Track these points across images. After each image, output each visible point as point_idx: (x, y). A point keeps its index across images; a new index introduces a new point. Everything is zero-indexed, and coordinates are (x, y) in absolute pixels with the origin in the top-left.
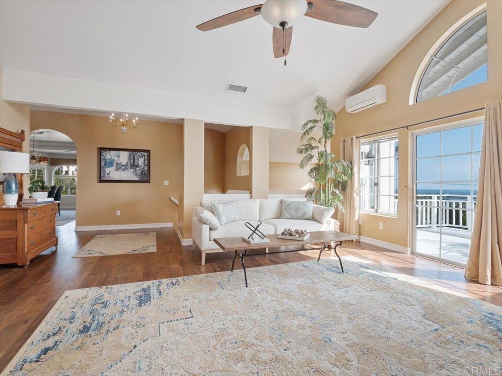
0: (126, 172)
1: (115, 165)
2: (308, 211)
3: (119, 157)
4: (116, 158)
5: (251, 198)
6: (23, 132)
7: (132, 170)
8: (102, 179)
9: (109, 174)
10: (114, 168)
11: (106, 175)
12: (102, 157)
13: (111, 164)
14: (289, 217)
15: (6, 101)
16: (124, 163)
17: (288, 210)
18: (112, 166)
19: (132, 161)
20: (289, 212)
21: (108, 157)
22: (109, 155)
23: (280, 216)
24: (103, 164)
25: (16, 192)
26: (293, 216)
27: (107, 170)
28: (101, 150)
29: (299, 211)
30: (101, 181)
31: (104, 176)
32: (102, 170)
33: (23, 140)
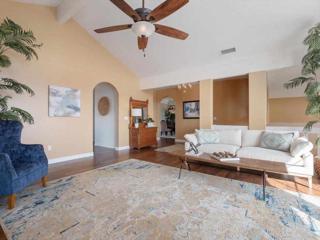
0: (195, 113)
1: (189, 110)
2: (283, 143)
3: (191, 105)
4: (190, 106)
5: (249, 129)
6: (148, 100)
7: (197, 112)
8: (185, 117)
9: (187, 114)
10: (189, 111)
11: (186, 115)
12: (184, 106)
13: (188, 109)
14: (266, 146)
15: (141, 90)
16: (193, 109)
17: (265, 140)
18: (188, 110)
19: (197, 107)
20: (265, 142)
21: (187, 106)
22: (187, 105)
23: (259, 145)
24: (185, 109)
25: (138, 123)
26: (269, 146)
27: (187, 113)
28: (184, 102)
29: (274, 142)
30: (184, 118)
31: (185, 116)
32: (185, 113)
33: (148, 104)
